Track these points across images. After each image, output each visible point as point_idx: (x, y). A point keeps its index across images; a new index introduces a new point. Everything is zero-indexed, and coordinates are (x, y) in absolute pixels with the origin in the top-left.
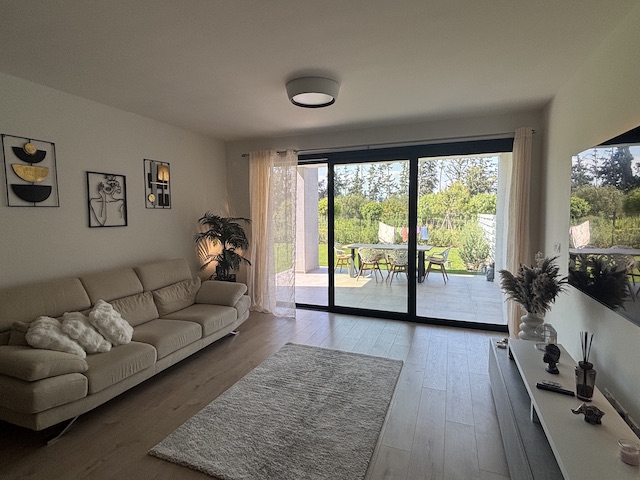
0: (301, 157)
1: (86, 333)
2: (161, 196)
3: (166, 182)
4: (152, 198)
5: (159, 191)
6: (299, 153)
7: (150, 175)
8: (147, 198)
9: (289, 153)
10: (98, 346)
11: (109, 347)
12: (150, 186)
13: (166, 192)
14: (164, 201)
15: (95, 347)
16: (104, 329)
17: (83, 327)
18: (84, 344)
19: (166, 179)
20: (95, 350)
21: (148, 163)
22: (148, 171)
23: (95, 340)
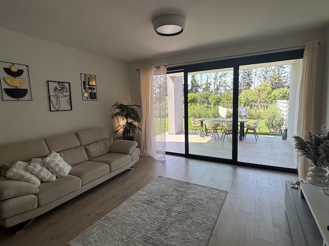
0: (168, 69)
1: (41, 170)
2: (91, 94)
3: (94, 86)
4: (86, 95)
5: (90, 91)
8: (83, 95)
9: (161, 67)
10: (48, 177)
11: (54, 178)
12: (85, 88)
13: (94, 91)
14: (93, 96)
16: (51, 168)
17: (39, 167)
18: (39, 176)
20: (46, 180)
21: (83, 76)
22: (83, 80)
23: (46, 174)
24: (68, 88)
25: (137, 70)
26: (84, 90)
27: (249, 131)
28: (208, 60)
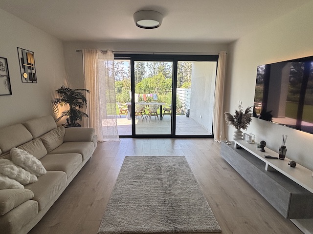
0: (115, 55)
1: (20, 172)
2: (30, 74)
3: (32, 65)
4: (26, 76)
5: (29, 71)
6: (114, 53)
7: (22, 59)
8: (22, 75)
9: (109, 52)
10: (29, 179)
11: (36, 179)
12: (24, 67)
13: (33, 72)
14: (32, 78)
15: (28, 180)
16: (29, 167)
17: (16, 169)
18: (20, 180)
19: (33, 63)
20: (28, 182)
21: (20, 51)
22: (21, 56)
23: (26, 176)
24: (4, 65)
25: (77, 51)
26: (23, 70)
27: (166, 112)
28: (154, 52)
